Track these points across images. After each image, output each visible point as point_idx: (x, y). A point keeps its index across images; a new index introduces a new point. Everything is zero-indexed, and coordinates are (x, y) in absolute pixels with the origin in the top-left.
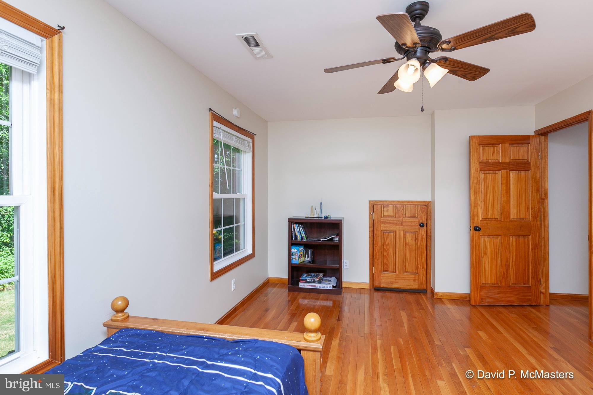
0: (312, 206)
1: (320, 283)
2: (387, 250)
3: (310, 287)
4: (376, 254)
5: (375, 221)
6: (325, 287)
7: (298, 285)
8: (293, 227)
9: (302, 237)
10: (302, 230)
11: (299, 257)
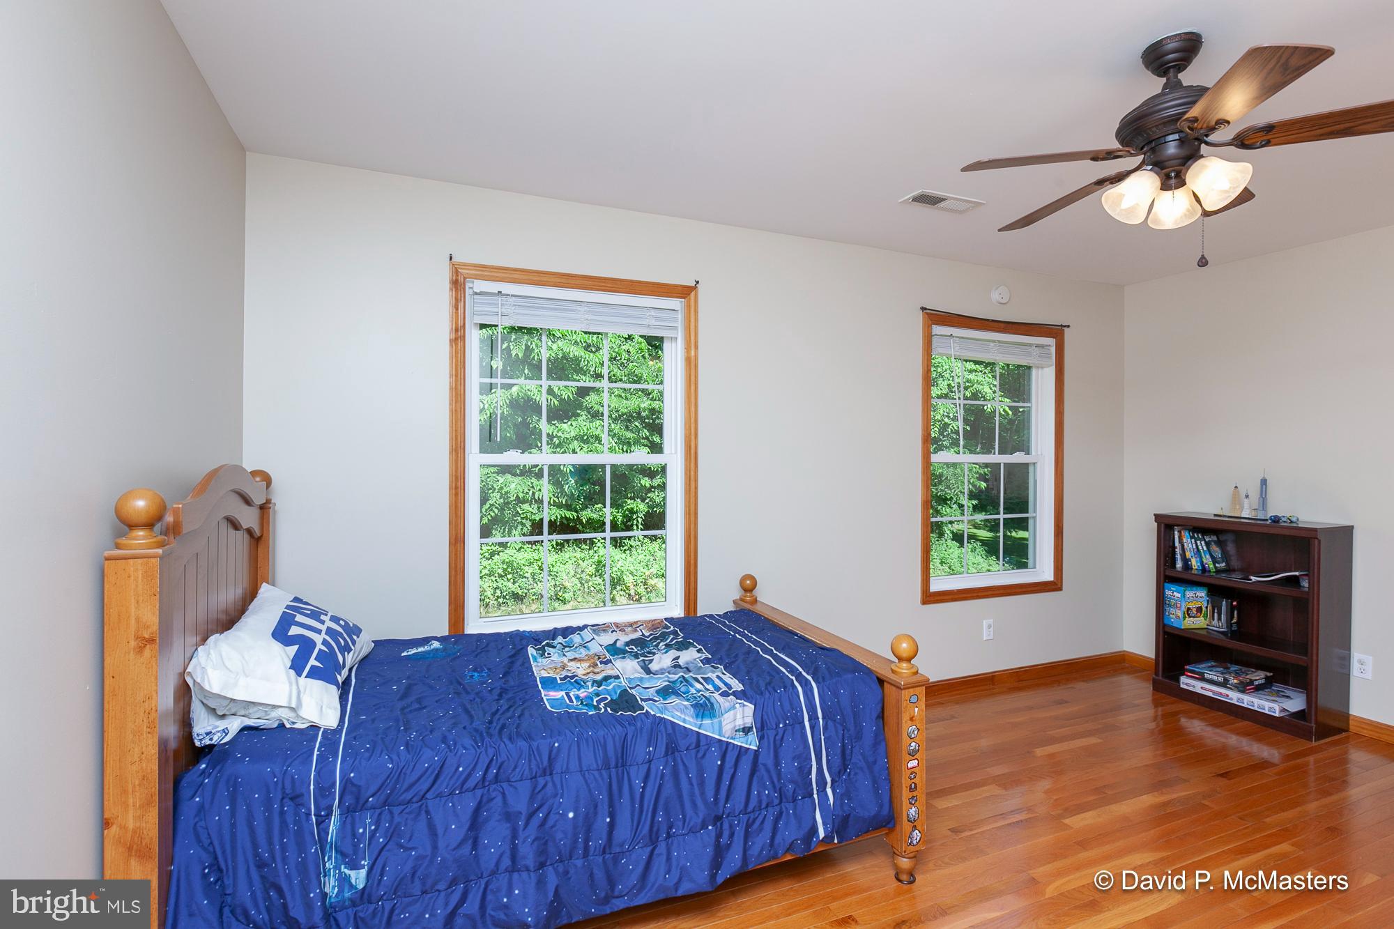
0: (1236, 487)
1: (1243, 692)
3: (1210, 694)
7: (1178, 681)
8: (1176, 537)
9: (1203, 566)
10: (1205, 549)
11: (1188, 615)
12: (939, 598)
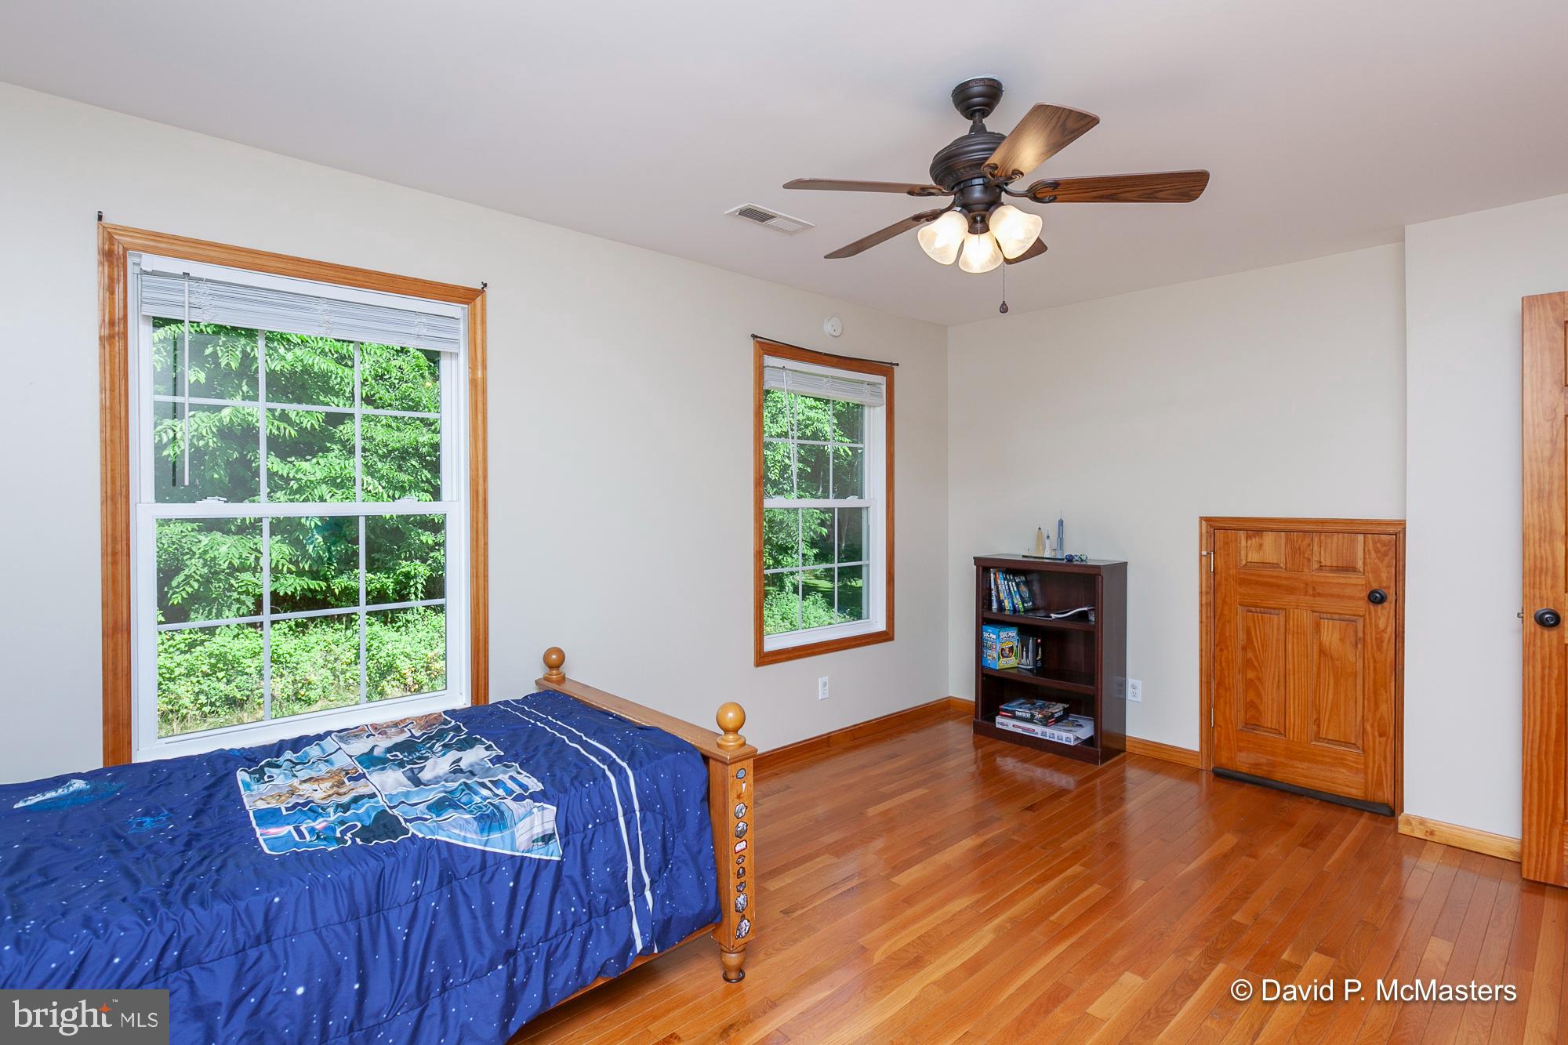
0: (1040, 528)
1: (1046, 725)
2: (1256, 664)
3: (1020, 731)
4: (1222, 670)
5: (1217, 577)
6: (1056, 737)
7: (995, 721)
8: (992, 579)
9: (1014, 606)
10: (1015, 589)
11: (1002, 655)
12: (774, 658)
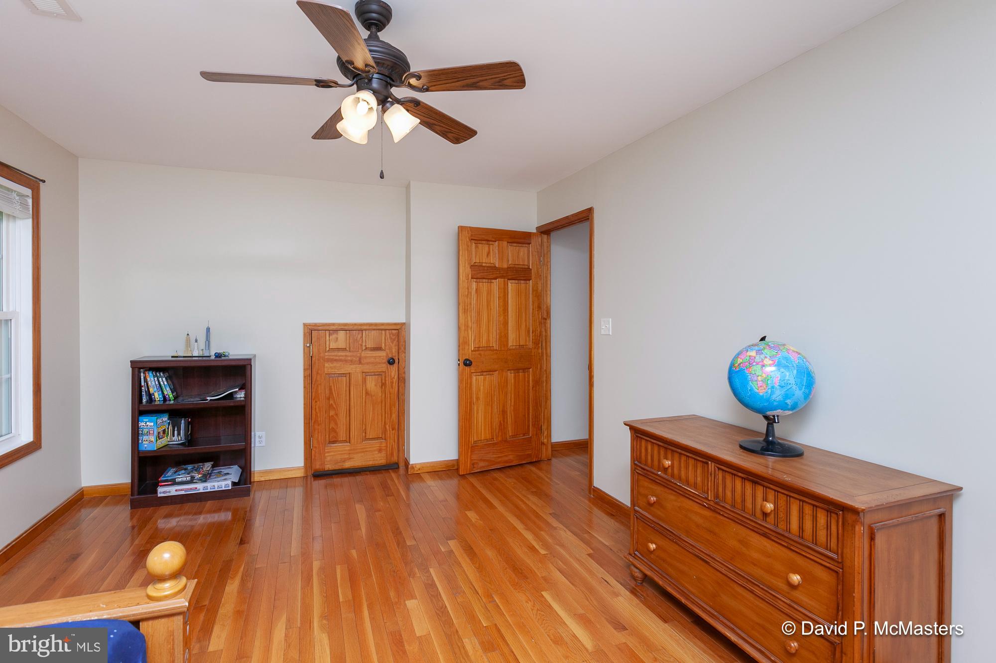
0: (188, 335)
1: (205, 481)
2: (334, 406)
3: (183, 493)
4: (316, 415)
5: (313, 359)
6: (216, 487)
7: (156, 492)
8: (142, 378)
9: (164, 397)
10: (166, 383)
11: (159, 438)
